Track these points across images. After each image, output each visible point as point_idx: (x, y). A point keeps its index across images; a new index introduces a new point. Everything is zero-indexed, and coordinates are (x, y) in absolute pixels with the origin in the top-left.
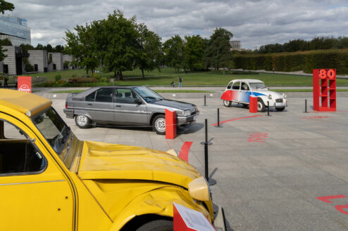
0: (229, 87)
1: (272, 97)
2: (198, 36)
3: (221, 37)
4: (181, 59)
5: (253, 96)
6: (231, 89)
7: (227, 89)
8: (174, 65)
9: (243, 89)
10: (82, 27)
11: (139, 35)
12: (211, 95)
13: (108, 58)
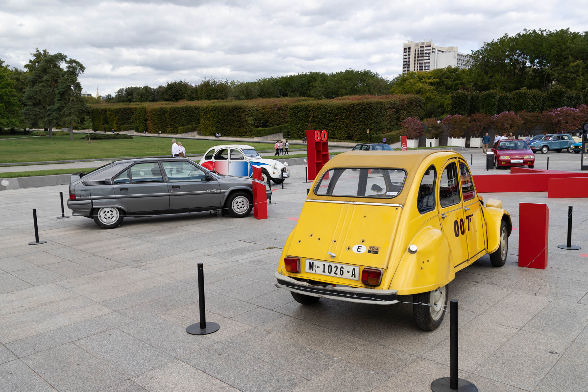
0: (209, 158)
1: (278, 166)
6: (213, 160)
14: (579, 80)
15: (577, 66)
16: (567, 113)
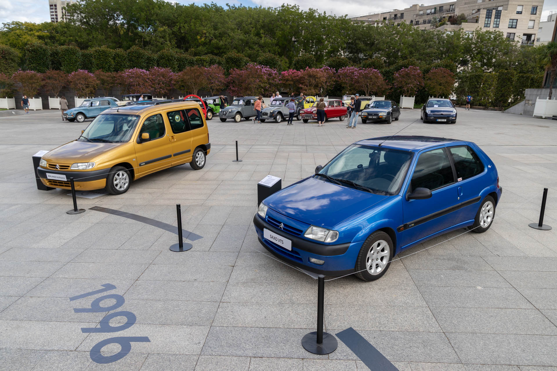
14: (167, 45)
15: (164, 31)
16: (137, 74)
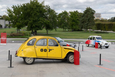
0: (88, 39)
1: (104, 42)
2: (77, 11)
3: (89, 12)
4: (67, 24)
5: (97, 42)
6: (89, 40)
7: (88, 40)
8: (63, 28)
9: (93, 39)
10: (16, 6)
11: (46, 11)
12: (82, 42)
13: (30, 23)
